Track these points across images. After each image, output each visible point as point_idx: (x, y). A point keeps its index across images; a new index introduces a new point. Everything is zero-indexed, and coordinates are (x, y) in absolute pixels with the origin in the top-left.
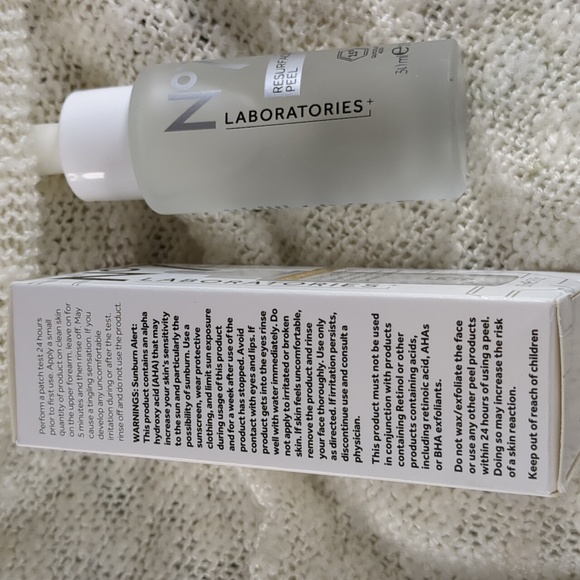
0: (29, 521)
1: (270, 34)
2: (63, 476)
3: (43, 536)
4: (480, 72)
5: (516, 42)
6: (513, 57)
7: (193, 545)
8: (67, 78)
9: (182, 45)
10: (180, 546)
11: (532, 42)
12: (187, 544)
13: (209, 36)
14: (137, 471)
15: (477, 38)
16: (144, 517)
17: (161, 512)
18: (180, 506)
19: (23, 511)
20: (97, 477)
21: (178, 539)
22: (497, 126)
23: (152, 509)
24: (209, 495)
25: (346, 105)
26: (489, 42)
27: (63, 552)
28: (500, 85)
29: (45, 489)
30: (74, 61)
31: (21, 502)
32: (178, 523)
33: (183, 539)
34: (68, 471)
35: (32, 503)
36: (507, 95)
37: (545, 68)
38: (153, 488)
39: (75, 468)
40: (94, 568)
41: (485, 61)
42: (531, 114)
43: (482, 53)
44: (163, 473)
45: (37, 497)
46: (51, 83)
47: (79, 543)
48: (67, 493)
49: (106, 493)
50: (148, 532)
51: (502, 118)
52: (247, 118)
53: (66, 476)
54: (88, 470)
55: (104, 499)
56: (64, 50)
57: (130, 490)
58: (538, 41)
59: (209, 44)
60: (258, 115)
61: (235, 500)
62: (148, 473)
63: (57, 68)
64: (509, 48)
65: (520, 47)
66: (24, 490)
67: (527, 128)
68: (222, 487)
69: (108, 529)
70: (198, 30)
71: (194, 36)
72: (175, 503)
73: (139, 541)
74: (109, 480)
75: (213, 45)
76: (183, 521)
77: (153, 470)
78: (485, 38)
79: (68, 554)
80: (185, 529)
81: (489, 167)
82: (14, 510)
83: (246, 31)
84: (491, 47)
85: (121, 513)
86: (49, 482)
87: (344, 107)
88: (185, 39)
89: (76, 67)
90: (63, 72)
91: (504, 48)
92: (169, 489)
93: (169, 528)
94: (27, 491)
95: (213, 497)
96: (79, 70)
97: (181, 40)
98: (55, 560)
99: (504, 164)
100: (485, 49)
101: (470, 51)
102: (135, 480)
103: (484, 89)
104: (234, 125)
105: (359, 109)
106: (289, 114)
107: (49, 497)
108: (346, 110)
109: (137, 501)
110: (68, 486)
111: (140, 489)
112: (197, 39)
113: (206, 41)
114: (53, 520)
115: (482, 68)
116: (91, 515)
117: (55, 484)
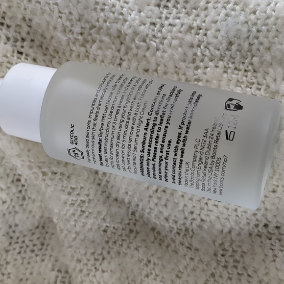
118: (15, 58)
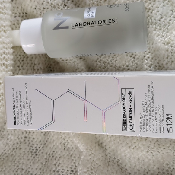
0: (7, 156)
1: (86, 3)
2: (18, 142)
3: (11, 161)
4: (151, 14)
5: (162, 4)
6: (162, 9)
7: (59, 164)
8: (23, 17)
9: (58, 6)
10: (55, 165)
11: (167, 4)
12: (58, 164)
13: (67, 4)
14: (42, 142)
15: (150, 3)
16: (44, 156)
17: (49, 154)
18: (55, 152)
19: (5, 153)
20: (29, 143)
21: (55, 163)
22: (157, 30)
23: (46, 153)
24: (65, 149)
25: (110, 20)
26: (154, 4)
27: (18, 166)
28: (157, 17)
29: (13, 146)
30: (25, 11)
31: (5, 150)
32: (55, 158)
33: (56, 163)
34: (20, 141)
35: (8, 151)
36: (160, 20)
37: (171, 12)
38: (47, 147)
39: (22, 140)
40: (27, 172)
41: (153, 10)
42: (167, 26)
43: (152, 8)
44: (50, 142)
45: (10, 149)
46: (18, 18)
47: (23, 164)
48: (19, 148)
49: (32, 148)
50: (45, 161)
51: (158, 27)
52: (78, 25)
53: (19, 143)
54: (26, 141)
55: (31, 150)
56: (22, 8)
57: (39, 147)
58: (169, 3)
59: (67, 7)
60: (82, 24)
61: (73, 150)
62: (45, 142)
63: (20, 13)
64: (160, 6)
65: (164, 6)
66: (6, 146)
67: (166, 30)
68: (69, 146)
69: (32, 160)
70: (63, 2)
71: (62, 4)
72: (54, 151)
73: (42, 164)
74: (33, 144)
75: (68, 7)
76: (56, 157)
77: (47, 141)
78: (153, 3)
79: (19, 167)
80: (57, 159)
81: (154, 42)
82: (2, 153)
83: (78, 3)
84: (154, 6)
85: (37, 155)
86: (14, 144)
87: (109, 21)
88: (59, 5)
89: (26, 13)
90: (22, 15)
91: (159, 6)
92: (52, 147)
93: (52, 159)
94: (7, 147)
95: (66, 149)
96: (26, 15)
97: (58, 5)
98: (15, 169)
99: (159, 41)
100: (153, 7)
101: (148, 7)
102: (41, 144)
103: (153, 19)
104: (75, 27)
105: (114, 21)
106: (92, 24)
107: (14, 149)
108: (110, 22)
109: (42, 151)
110: (20, 146)
111: (43, 147)
112: (63, 5)
113: (66, 6)
114: (15, 156)
115: (152, 13)
116: (27, 155)
117: (16, 145)
118: (62, 7)
